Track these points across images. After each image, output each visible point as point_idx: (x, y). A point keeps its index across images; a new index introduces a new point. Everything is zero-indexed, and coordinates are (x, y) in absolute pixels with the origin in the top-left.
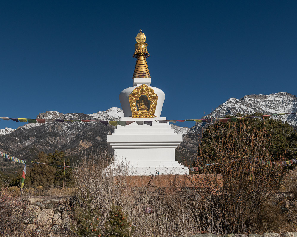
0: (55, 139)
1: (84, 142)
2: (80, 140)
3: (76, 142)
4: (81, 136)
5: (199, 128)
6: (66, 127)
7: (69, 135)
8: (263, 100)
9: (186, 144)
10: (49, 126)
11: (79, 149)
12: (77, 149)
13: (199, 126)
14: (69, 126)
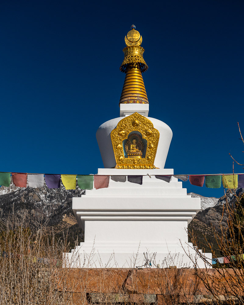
0: (29, 212)
1: (69, 216)
2: (64, 214)
3: (58, 217)
4: (65, 208)
5: (231, 199)
6: (44, 195)
7: (48, 206)
9: (212, 221)
10: (21, 194)
11: (62, 227)
12: (59, 227)
13: (231, 195)
14: (48, 194)
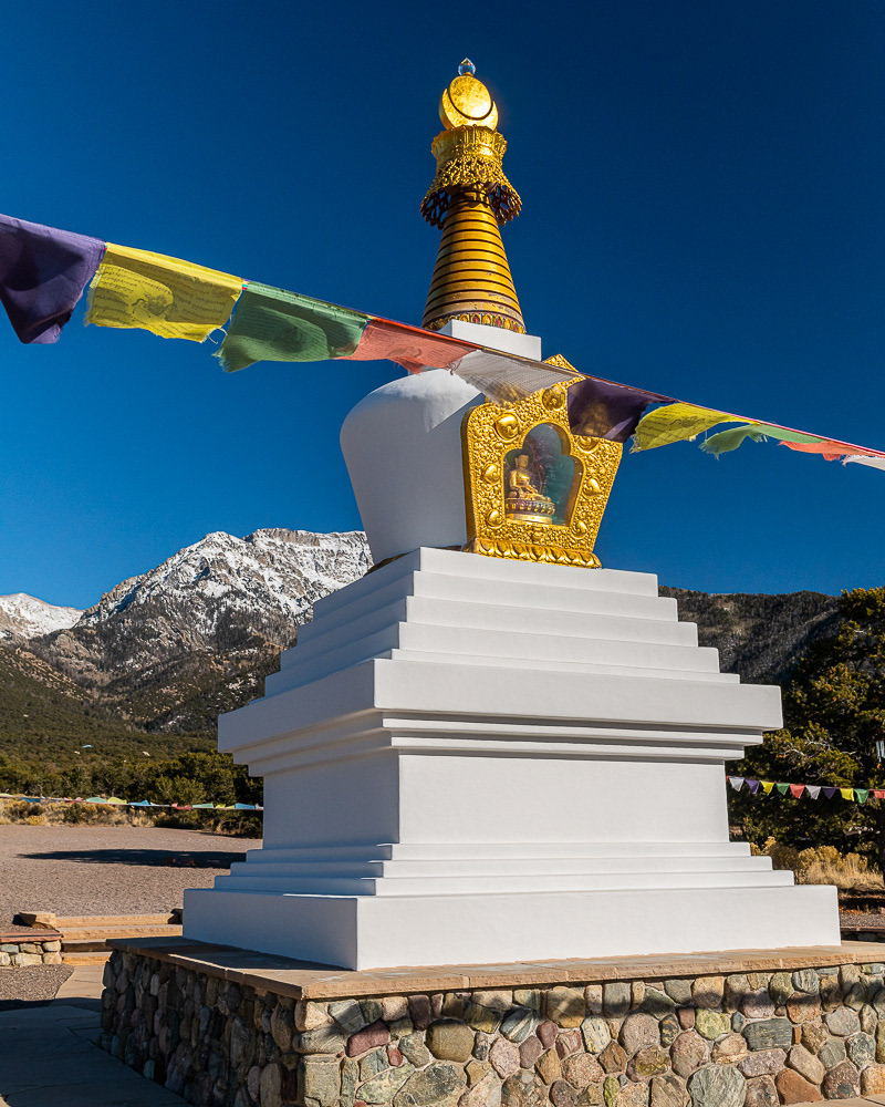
5: (110, 614)
8: (306, 548)
